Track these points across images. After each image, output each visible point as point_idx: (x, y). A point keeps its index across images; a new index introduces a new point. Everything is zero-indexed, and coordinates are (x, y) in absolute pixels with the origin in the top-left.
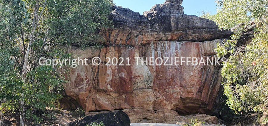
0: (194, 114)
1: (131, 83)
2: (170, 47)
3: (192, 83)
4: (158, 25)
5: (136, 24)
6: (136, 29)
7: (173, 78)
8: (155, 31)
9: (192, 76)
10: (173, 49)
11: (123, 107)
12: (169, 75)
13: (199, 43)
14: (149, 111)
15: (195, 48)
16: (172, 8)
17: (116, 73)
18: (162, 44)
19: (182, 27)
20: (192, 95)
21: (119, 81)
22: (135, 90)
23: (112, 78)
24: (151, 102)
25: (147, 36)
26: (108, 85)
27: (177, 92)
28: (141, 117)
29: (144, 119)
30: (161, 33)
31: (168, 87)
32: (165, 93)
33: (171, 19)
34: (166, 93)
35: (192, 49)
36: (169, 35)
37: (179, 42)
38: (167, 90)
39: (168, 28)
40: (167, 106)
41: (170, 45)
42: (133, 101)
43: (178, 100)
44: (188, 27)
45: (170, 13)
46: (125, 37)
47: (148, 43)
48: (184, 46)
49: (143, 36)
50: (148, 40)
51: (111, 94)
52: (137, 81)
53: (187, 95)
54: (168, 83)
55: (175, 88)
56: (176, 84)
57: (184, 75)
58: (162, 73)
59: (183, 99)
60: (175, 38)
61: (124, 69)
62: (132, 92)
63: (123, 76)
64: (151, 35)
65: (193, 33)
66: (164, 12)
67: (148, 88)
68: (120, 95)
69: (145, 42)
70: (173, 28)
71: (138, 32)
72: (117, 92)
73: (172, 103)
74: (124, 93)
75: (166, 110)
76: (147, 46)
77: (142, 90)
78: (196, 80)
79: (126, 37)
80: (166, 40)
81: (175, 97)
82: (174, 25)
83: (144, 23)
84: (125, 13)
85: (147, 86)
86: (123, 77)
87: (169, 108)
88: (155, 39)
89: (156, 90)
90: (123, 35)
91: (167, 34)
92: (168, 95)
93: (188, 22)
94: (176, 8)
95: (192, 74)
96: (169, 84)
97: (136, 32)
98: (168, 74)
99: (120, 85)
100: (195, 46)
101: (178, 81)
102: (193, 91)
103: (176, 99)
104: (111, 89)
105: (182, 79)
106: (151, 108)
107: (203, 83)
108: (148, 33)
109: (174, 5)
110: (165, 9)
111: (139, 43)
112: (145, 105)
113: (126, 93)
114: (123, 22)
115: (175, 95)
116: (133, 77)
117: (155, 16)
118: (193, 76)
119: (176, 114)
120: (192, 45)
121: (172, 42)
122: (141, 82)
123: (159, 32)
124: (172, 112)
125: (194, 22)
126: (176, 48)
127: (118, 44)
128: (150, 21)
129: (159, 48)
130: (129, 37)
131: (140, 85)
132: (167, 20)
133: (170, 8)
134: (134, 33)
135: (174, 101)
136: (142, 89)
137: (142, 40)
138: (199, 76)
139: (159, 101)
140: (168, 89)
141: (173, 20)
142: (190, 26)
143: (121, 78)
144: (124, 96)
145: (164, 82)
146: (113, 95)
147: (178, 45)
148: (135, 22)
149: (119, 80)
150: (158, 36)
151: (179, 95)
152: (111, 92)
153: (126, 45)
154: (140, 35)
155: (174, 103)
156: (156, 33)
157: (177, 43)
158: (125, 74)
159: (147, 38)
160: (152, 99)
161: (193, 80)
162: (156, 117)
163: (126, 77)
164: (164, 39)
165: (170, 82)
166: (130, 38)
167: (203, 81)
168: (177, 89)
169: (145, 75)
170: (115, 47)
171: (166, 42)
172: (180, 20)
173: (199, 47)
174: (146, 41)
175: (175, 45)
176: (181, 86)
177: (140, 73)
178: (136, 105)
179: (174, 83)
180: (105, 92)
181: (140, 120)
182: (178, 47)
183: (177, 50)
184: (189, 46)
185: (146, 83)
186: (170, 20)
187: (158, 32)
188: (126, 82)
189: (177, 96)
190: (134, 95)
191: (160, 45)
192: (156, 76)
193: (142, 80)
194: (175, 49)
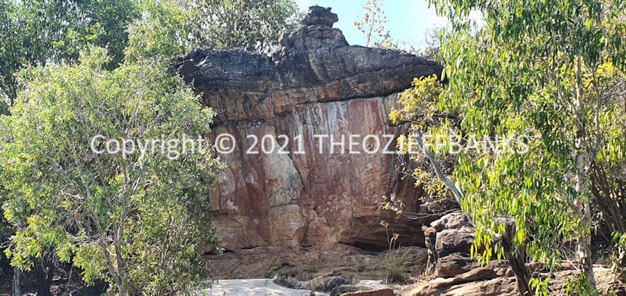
1: (266, 196)
2: (327, 114)
3: (372, 186)
4: (294, 75)
5: (249, 79)
6: (255, 88)
7: (337, 179)
8: (291, 87)
9: (371, 170)
10: (332, 116)
11: (254, 243)
12: (331, 173)
13: (377, 100)
14: (291, 248)
15: (370, 111)
16: (307, 38)
17: (241, 177)
18: (313, 109)
19: (334, 73)
20: (371, 210)
21: (247, 193)
22: (272, 207)
23: (236, 186)
24: (294, 232)
25: (280, 98)
26: (229, 202)
27: (346, 207)
28: (278, 262)
29: (283, 265)
30: (304, 89)
31: (330, 197)
32: (327, 209)
33: (311, 61)
34: (329, 211)
35: (366, 115)
37: (343, 103)
38: (329, 203)
39: (311, 80)
40: (328, 236)
41: (326, 111)
42: (269, 229)
43: (347, 223)
44: (346, 71)
45: (306, 48)
46: (240, 107)
47: (286, 113)
48: (351, 110)
49: (274, 99)
50: (285, 105)
51: (236, 218)
52: (275, 189)
53: (363, 211)
54: (330, 189)
55: (343, 197)
56: (344, 190)
57: (356, 170)
58: (319, 169)
59: (362, 219)
60: (332, 95)
61: (253, 169)
62: (267, 214)
63: (252, 181)
64: (287, 94)
65: (358, 83)
66: (296, 48)
67: (291, 203)
68: (251, 219)
69: (280, 111)
70: (320, 78)
71: (260, 93)
72: (246, 214)
73: (338, 230)
74: (255, 216)
75: (326, 245)
76: (288, 117)
77: (281, 209)
78: (378, 178)
79: (242, 105)
80: (319, 101)
81: (343, 217)
82: (319, 71)
83: (268, 74)
85: (289, 199)
86: (252, 183)
87: (333, 239)
88: (297, 103)
89: (309, 205)
90: (233, 102)
91: (315, 88)
92: (332, 213)
93: (343, 61)
94: (317, 35)
95: (370, 166)
96: (332, 190)
97: (256, 93)
98: (328, 170)
99: (248, 199)
100: (370, 108)
101: (346, 183)
102: (376, 202)
103: (344, 220)
104: (236, 208)
105: (353, 179)
106: (295, 243)
107: (392, 184)
108: (281, 92)
109: (310, 31)
110: (297, 41)
111: (270, 112)
112: (286, 238)
113: (258, 214)
114: (221, 79)
115: (343, 212)
116: (267, 182)
117: (284, 57)
118: (373, 171)
120: (365, 106)
121: (330, 104)
122: (281, 191)
123: (299, 88)
124: (339, 248)
125: (355, 59)
126: (339, 117)
127: (233, 121)
128: (279, 68)
129: (309, 119)
130: (247, 105)
131: (279, 198)
132: (304, 63)
133: (304, 38)
134: (252, 96)
135: (341, 225)
136: (281, 205)
137: (275, 107)
138: (384, 170)
139: (315, 227)
140: (331, 201)
141: (314, 61)
142: (349, 68)
143: (249, 185)
144: (256, 221)
145: (324, 187)
146: (240, 221)
147: (341, 109)
148: (248, 75)
149: (246, 189)
150: (300, 96)
151: (350, 213)
152: (236, 214)
153: (248, 120)
154: (267, 99)
155: (342, 230)
156: (295, 90)
157: (340, 103)
158: (255, 177)
159: (281, 103)
160: (295, 225)
161: (374, 180)
162: (303, 261)
163: (256, 183)
164: (313, 99)
165: (334, 187)
166: (250, 106)
167: (393, 179)
168: (346, 201)
169: (286, 176)
170: (227, 126)
171: (319, 105)
172: (327, 59)
173: (378, 109)
174: (282, 107)
175: (336, 110)
176: (353, 193)
177: (278, 173)
178: (274, 238)
179: (339, 188)
180: (227, 214)
181: (276, 268)
182: (342, 113)
183: (340, 120)
184: (359, 108)
185: (287, 192)
186: (309, 62)
188: (257, 194)
189: (346, 214)
190: (270, 219)
191: (308, 113)
192: (309, 175)
193: (281, 188)
194: (335, 117)
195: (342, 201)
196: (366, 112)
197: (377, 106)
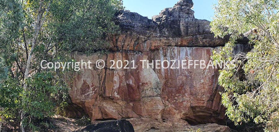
0: (205, 124)
1: (139, 91)
2: (179, 53)
3: (203, 91)
4: (167, 30)
5: (144, 29)
6: (144, 34)
7: (182, 86)
8: (164, 37)
9: (203, 83)
10: (183, 54)
11: (131, 116)
12: (179, 82)
13: (210, 49)
14: (157, 120)
15: (206, 53)
16: (181, 12)
17: (124, 80)
18: (172, 49)
19: (192, 32)
20: (202, 103)
21: (127, 89)
22: (143, 97)
23: (120, 85)
24: (160, 111)
25: (155, 41)
26: (115, 92)
27: (187, 101)
28: (149, 126)
29: (151, 128)
30: (171, 39)
31: (177, 95)
32: (175, 101)
33: (181, 24)
35: (203, 55)
36: (178, 40)
37: (189, 48)
39: (177, 33)
40: (176, 114)
41: (179, 51)
42: (141, 109)
43: (187, 109)
44: (199, 32)
45: (180, 17)
47: (157, 49)
48: (194, 52)
49: (152, 41)
50: (157, 45)
51: (118, 102)
52: (145, 88)
53: (197, 103)
54: (177, 91)
55: (185, 96)
56: (186, 92)
57: (194, 82)
58: (172, 80)
59: (193, 108)
60: (185, 43)
61: (132, 76)
62: (140, 100)
63: (131, 83)
64: (160, 40)
65: (203, 39)
66: (173, 17)
67: (157, 96)
68: (128, 103)
69: (153, 48)
70: (183, 33)
71: (146, 37)
72: (125, 100)
73: (181, 112)
74: (131, 101)
75: (175, 119)
76: (156, 52)
77: (150, 98)
78: (206, 87)
79: (134, 43)
80: (176, 46)
81: (185, 106)
82: (184, 30)
83: (153, 28)
84: (133, 17)
85: (155, 94)
86: (131, 84)
87: (178, 117)
88: (164, 45)
89: (165, 98)
90: (130, 40)
91: (177, 39)
92: (178, 103)
93: (199, 26)
94: (186, 12)
95: (202, 81)
96: (178, 91)
97: (144, 37)
98: (178, 81)
99: (127, 92)
100: (205, 52)
101: (187, 88)
102: (204, 99)
103: (185, 107)
104: (118, 96)
105: (192, 86)
106: (159, 117)
107: (214, 91)
108: (157, 38)
109: (184, 9)
110: (175, 13)
111: (147, 48)
112: (153, 114)
113: (133, 100)
114: (131, 26)
115: (185, 103)
116: (141, 84)
117: (164, 20)
119: (186, 124)
120: (203, 51)
121: (182, 48)
122: (150, 89)
123: (169, 37)
124: (182, 121)
125: (205, 26)
126: (187, 54)
127: (125, 50)
128: (159, 26)
129: (168, 54)
130: (137, 43)
131: (149, 93)
132: (177, 25)
133: (179, 12)
134: (142, 38)
135: (183, 109)
136: (150, 96)
137: (151, 46)
138: (210, 84)
139: (168, 109)
140: (177, 97)
141: (183, 24)
142: (201, 31)
143: (128, 85)
144: (131, 104)
145: (174, 90)
146: (120, 103)
147: (188, 51)
148: (143, 27)
149: (126, 87)
150: (167, 41)
151: (189, 104)
152: (118, 99)
153: (134, 51)
154: (149, 41)
155: (183, 112)
156: (165, 38)
157: (188, 48)
158: (133, 81)
159: (155, 44)
160: (161, 107)
161: (204, 88)
162: (165, 126)
163: (133, 84)
164: (173, 44)
165: (180, 90)
167: (214, 89)
168: (187, 97)
169: (153, 82)
170: (122, 52)
171: (176, 48)
172: (190, 24)
173: (210, 53)
174: (155, 46)
175: (185, 51)
176: (191, 94)
177: (149, 80)
178: (144, 113)
179: (183, 91)
180: (112, 99)
181: (148, 129)
182: (188, 53)
183: (187, 56)
184: (199, 52)
185: (154, 90)
186: (180, 25)
187: (167, 37)
188: (133, 90)
189: (187, 104)
190: (141, 104)
191: (169, 51)
192: (165, 83)
194: (185, 55)
195: (184, 98)
196: (203, 54)
197: (210, 51)
